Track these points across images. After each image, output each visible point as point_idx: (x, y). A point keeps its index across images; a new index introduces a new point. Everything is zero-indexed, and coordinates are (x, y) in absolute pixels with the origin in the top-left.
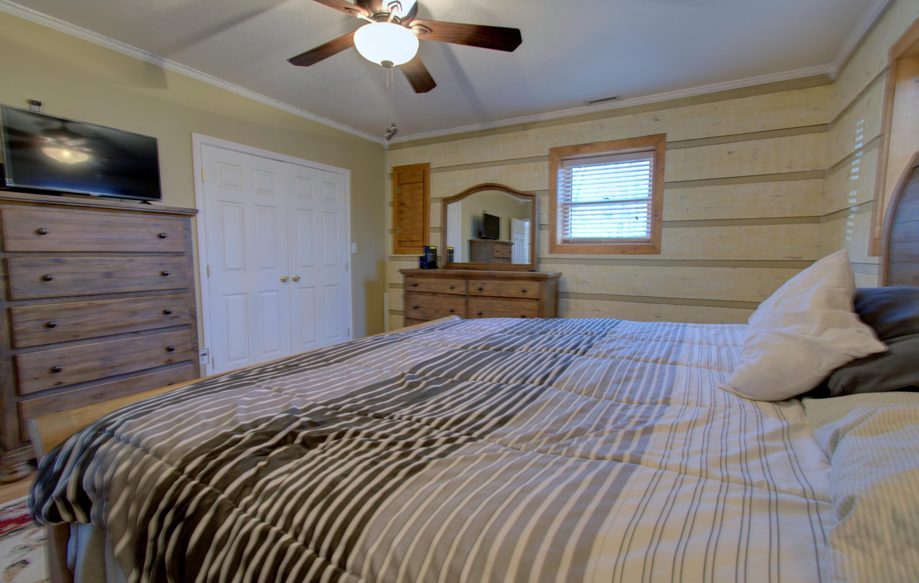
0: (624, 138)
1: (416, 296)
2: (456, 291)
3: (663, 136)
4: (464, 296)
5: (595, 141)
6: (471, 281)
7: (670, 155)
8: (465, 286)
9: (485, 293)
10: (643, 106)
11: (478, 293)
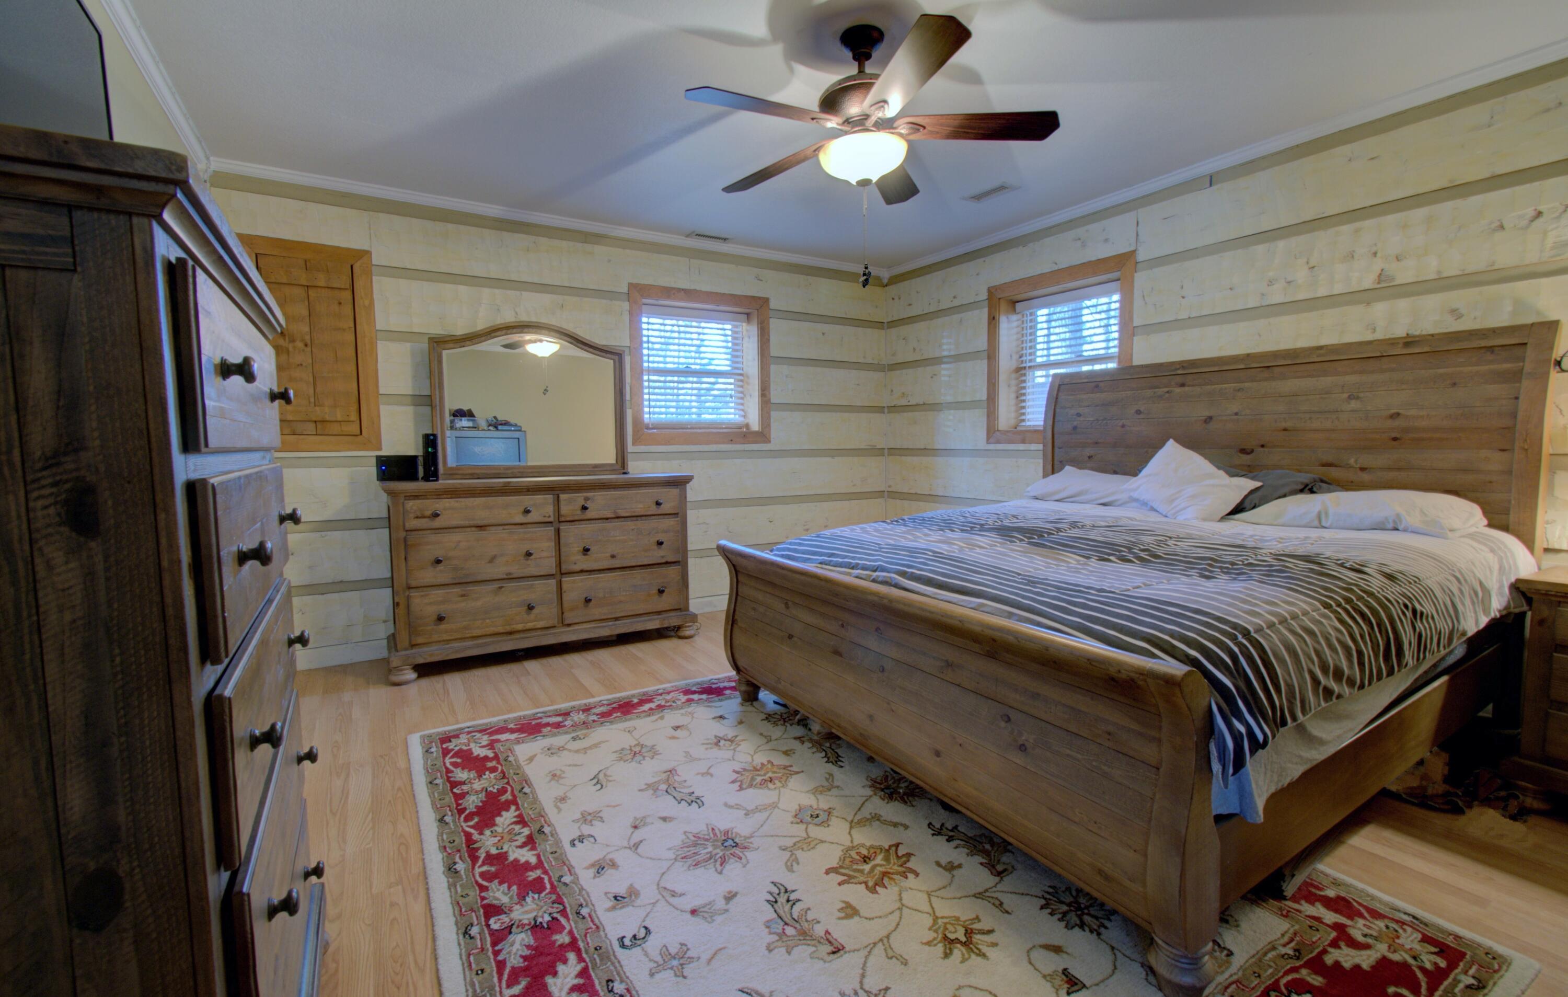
0: (727, 292)
1: (433, 538)
2: (534, 516)
3: (766, 301)
4: (550, 524)
5: (693, 287)
6: (563, 497)
7: (775, 324)
8: (552, 506)
9: (589, 514)
10: (743, 257)
11: (579, 514)
